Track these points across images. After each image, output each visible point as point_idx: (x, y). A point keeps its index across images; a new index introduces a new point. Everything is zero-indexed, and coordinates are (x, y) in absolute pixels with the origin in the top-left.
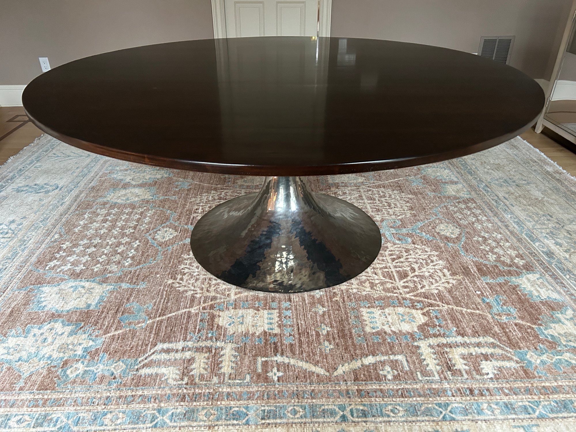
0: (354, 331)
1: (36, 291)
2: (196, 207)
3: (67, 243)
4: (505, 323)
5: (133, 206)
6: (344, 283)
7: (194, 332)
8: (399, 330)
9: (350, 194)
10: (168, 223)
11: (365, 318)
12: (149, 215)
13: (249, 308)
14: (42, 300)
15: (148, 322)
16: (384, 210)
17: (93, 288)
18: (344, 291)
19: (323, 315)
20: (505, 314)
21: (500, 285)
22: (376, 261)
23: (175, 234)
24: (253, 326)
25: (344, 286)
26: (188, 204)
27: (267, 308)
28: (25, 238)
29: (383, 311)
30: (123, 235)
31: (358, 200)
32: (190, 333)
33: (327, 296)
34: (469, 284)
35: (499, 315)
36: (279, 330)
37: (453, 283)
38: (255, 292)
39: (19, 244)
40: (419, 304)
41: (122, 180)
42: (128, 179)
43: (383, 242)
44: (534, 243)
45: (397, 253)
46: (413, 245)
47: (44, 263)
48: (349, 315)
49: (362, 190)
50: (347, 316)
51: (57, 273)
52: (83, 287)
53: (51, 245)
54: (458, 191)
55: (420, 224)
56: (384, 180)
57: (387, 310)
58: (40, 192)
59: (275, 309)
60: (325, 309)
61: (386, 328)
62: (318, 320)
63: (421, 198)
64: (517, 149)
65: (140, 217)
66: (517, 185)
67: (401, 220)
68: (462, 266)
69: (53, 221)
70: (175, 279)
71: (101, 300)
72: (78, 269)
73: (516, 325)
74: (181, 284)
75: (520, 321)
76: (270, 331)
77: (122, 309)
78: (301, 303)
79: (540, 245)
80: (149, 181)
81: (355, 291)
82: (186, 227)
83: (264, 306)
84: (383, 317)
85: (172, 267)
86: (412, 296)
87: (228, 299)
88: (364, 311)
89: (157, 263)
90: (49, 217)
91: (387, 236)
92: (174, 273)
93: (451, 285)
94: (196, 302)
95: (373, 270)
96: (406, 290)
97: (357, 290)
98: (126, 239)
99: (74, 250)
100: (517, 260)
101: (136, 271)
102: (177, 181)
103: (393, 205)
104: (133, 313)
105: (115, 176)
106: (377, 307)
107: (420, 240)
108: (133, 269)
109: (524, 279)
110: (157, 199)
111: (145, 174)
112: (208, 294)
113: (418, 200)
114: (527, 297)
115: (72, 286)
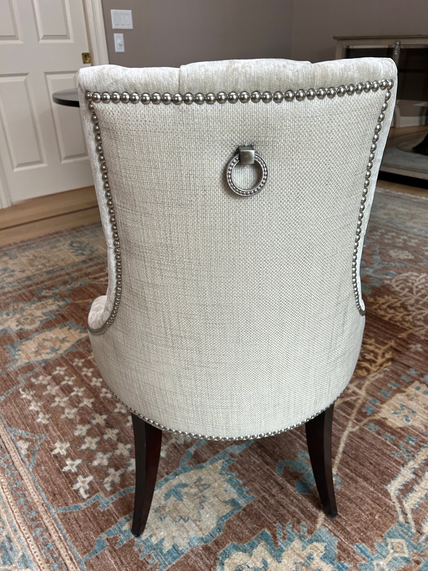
7: (394, 450)
32: (393, 454)
53: (34, 461)
59: (413, 381)
71: (237, 486)
80: (51, 318)
83: (401, 385)
99: (84, 448)
107: (398, 269)
111: (28, 311)
115: (166, 495)
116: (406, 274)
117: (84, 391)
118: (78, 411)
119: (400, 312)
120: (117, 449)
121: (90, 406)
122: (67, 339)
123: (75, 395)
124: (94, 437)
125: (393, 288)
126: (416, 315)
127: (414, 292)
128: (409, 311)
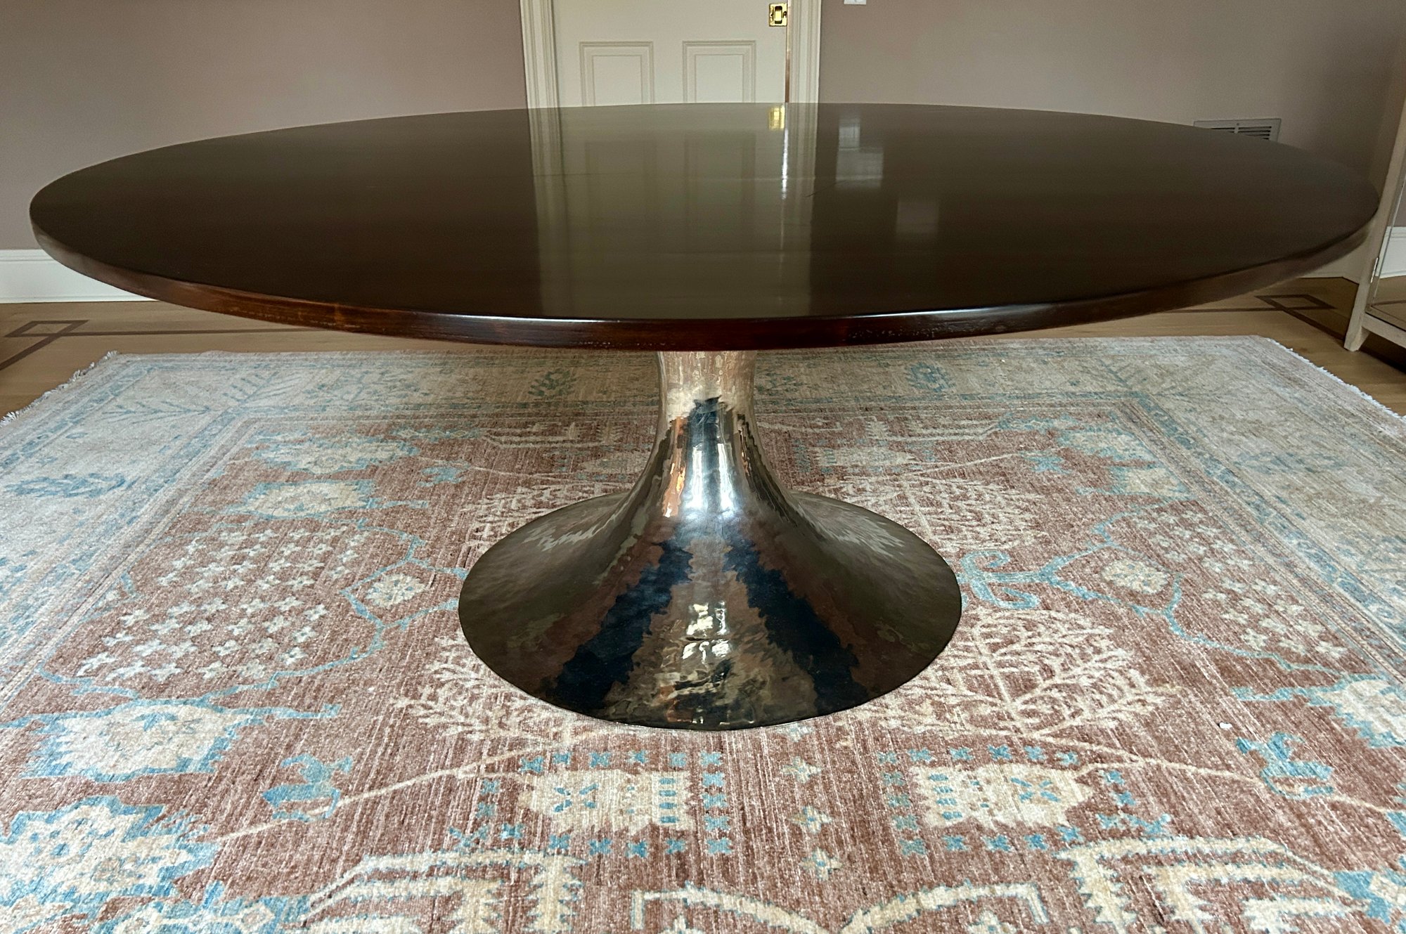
0: (893, 824)
1: (47, 728)
2: (477, 525)
3: (137, 613)
4: (1304, 803)
5: (313, 525)
6: (866, 706)
7: (463, 828)
8: (1015, 821)
9: (874, 491)
10: (402, 564)
11: (922, 791)
12: (352, 544)
13: (610, 768)
14: (63, 749)
15: (340, 803)
16: (964, 528)
17: (198, 721)
18: (866, 725)
19: (811, 785)
20: (1301, 780)
21: (1282, 707)
22: (948, 650)
23: (419, 589)
24: (621, 811)
25: (864, 712)
26: (456, 518)
27: (660, 767)
28: (30, 601)
29: (970, 773)
30: (284, 592)
31: (897, 505)
32: (452, 831)
33: (819, 738)
34: (1198, 704)
35: (1286, 781)
36: (692, 822)
37: (1155, 704)
38: (627, 727)
39: (13, 615)
40: (1066, 757)
41: (289, 463)
42: (304, 462)
43: (964, 605)
44: (1366, 606)
45: (1005, 631)
46: (1045, 612)
47: (75, 660)
48: (880, 783)
49: (905, 484)
50: (876, 787)
51: (107, 684)
52: (173, 718)
53: (96, 617)
54: (1155, 484)
55: (1060, 562)
56: (961, 459)
57: (981, 772)
58: (76, 495)
59: (680, 770)
60: (814, 770)
61: (982, 817)
62: (797, 797)
63: (1060, 500)
64: (1302, 387)
65: (330, 548)
66: (1309, 470)
67: (1011, 553)
68: (1179, 663)
69: (105, 560)
70: (416, 696)
71: (218, 748)
72: (161, 675)
73: (1334, 806)
74: (431, 708)
75: (1344, 798)
76: (666, 825)
77: (272, 770)
78: (750, 755)
79: (1383, 611)
80: (358, 468)
81: (894, 723)
82: (448, 571)
83: (652, 763)
84: (972, 789)
85: (408, 667)
86: (1049, 735)
87: (555, 745)
88: (920, 774)
89: (370, 659)
90: (95, 551)
91: (975, 590)
92: (414, 682)
93: (1151, 708)
94: (470, 752)
95: (940, 673)
96: (1030, 721)
97: (899, 722)
98: (293, 602)
99: (154, 628)
100: (1323, 648)
101: (314, 677)
102: (427, 466)
103: (988, 518)
104: (301, 781)
105: (272, 456)
106: (955, 764)
107: (1063, 599)
108: (305, 674)
109: (1346, 693)
110: (375, 506)
111: (349, 449)
112: (503, 733)
113: (1054, 505)
114: (1357, 738)
115: (142, 716)
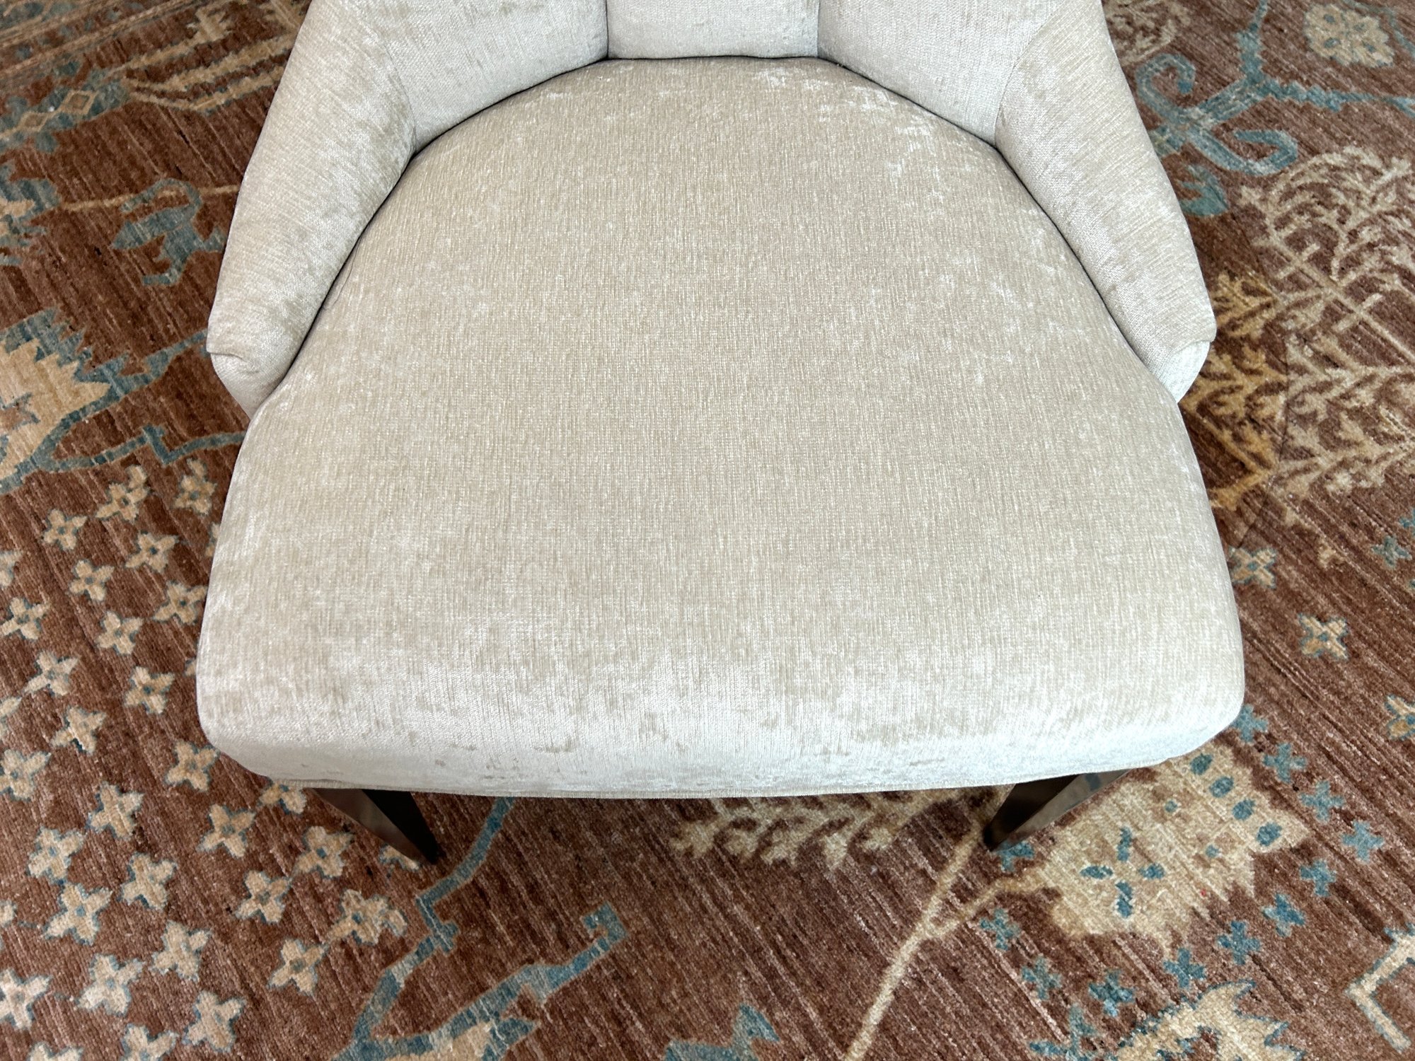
19: (1356, 657)
24: (1201, 859)
36: (1295, 819)
45: (1305, 223)
46: (1316, 160)
60: (1337, 627)
76: (1274, 847)
94: (905, 878)
97: (1346, 475)
107: (1315, 123)
116: (1335, 159)
117: (74, 676)
118: (48, 765)
119: (1251, 372)
120: (162, 948)
121: (90, 746)
122: (31, 409)
123: (40, 692)
124: (92, 887)
125: (1264, 229)
126: (1304, 391)
127: (1335, 264)
128: (1287, 368)
